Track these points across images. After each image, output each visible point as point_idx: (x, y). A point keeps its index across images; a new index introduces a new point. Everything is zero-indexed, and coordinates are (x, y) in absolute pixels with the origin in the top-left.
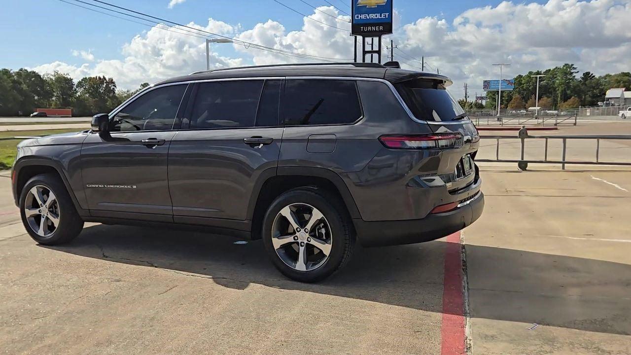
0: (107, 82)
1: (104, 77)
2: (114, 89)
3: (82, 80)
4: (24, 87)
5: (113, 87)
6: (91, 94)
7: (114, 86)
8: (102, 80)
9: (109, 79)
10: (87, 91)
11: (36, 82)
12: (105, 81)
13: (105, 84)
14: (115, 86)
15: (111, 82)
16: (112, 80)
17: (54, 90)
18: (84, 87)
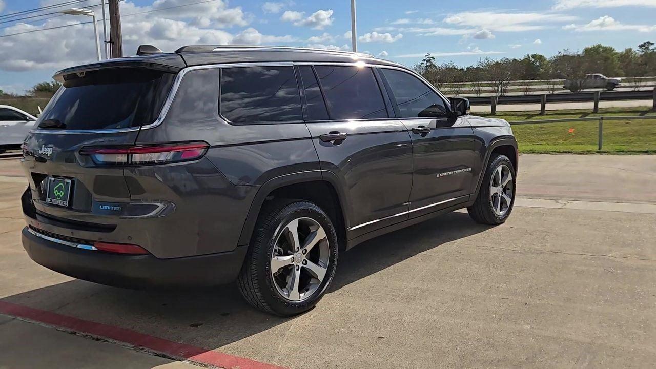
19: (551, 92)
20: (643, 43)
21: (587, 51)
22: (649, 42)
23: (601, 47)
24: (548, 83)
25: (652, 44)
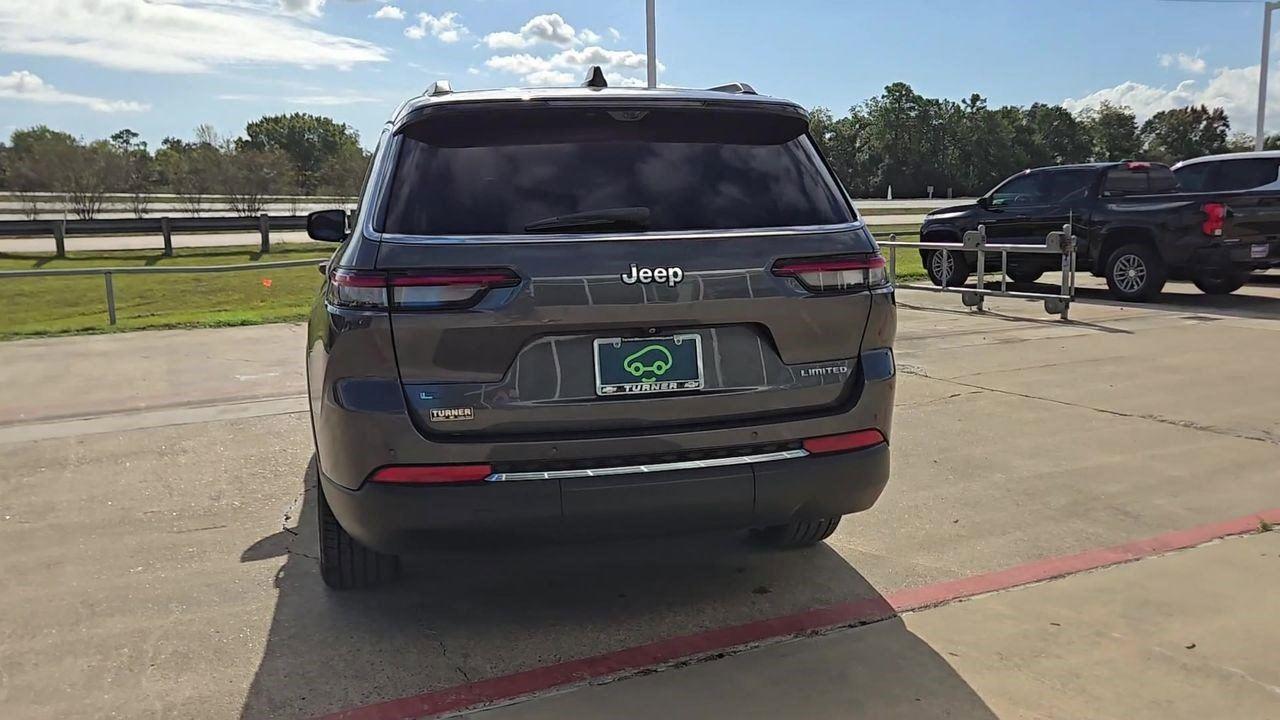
0: (1208, 118)
1: (1203, 107)
2: (1223, 131)
3: (1155, 117)
4: (1038, 138)
5: (1222, 128)
6: (1170, 146)
7: (1224, 125)
8: (1198, 114)
9: (1216, 111)
10: (1162, 139)
11: (1060, 128)
12: (1204, 117)
13: (1205, 123)
14: (1228, 126)
15: (1220, 116)
16: (1222, 112)
17: (1094, 142)
18: (1158, 131)
19: (32, 217)
20: (118, 132)
21: (19, 137)
22: (128, 131)
23: (48, 131)
24: (23, 199)
25: (135, 135)
